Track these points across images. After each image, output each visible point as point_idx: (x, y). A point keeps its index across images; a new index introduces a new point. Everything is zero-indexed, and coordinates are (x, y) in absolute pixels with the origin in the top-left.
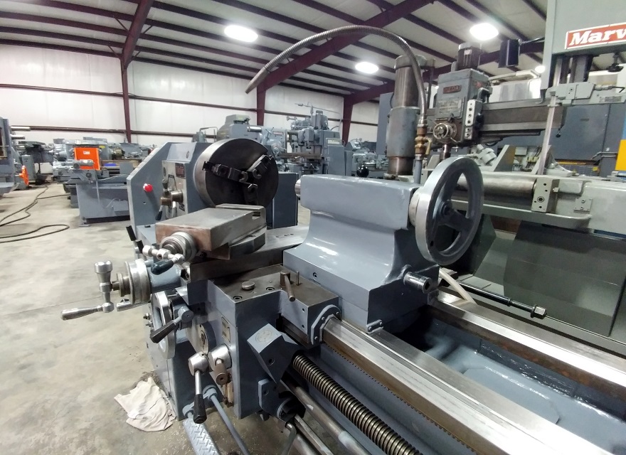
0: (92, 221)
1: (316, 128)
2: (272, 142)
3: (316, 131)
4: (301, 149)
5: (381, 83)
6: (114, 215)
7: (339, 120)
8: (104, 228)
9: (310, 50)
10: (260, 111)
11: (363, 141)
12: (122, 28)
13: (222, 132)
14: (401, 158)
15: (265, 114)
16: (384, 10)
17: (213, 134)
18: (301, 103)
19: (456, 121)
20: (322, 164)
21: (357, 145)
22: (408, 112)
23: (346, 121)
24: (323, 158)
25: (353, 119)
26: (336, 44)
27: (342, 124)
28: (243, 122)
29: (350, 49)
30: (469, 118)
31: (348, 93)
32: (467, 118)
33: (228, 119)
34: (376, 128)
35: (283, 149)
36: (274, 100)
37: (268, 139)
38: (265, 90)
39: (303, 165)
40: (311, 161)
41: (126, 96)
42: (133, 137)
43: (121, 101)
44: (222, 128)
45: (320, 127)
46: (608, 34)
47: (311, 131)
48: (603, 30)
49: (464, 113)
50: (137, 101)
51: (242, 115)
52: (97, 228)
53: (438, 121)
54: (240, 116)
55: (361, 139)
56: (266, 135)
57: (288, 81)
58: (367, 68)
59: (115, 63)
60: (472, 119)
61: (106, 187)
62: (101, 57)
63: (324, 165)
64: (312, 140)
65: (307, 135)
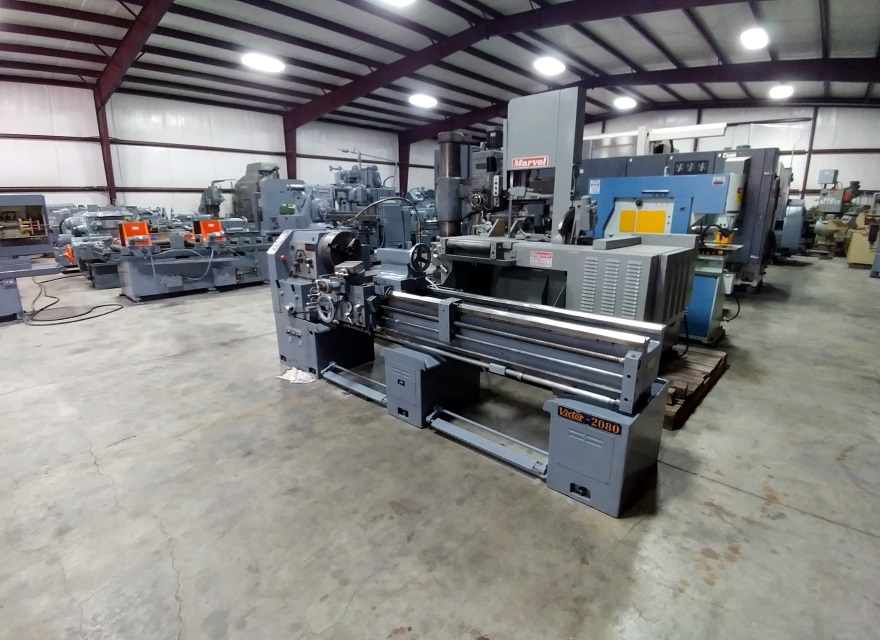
0: (146, 299)
1: (368, 186)
2: (318, 202)
3: (368, 190)
4: (351, 206)
5: (442, 117)
6: (167, 292)
7: (394, 164)
8: (162, 304)
9: (350, 81)
10: (291, 155)
11: (426, 190)
12: (102, 54)
13: (242, 185)
14: (450, 222)
15: (298, 159)
16: (436, 42)
17: (229, 187)
18: (346, 148)
19: (487, 192)
20: (378, 225)
21: (418, 196)
22: (451, 182)
23: (404, 165)
24: (379, 220)
25: (411, 162)
26: (385, 74)
27: (398, 169)
28: (270, 172)
29: (403, 81)
30: (496, 191)
31: (404, 129)
32: (495, 191)
33: (250, 168)
34: (432, 171)
35: (331, 209)
36: (309, 139)
37: (312, 198)
38: (296, 128)
39: (357, 228)
40: (366, 223)
41: (105, 141)
42: (119, 195)
43: (97, 147)
44: (242, 179)
45: (372, 185)
46: (530, 162)
47: (363, 191)
48: (527, 160)
49: (491, 186)
50: (120, 146)
51: (267, 161)
52: (156, 305)
53: (475, 192)
54: (267, 165)
55: (423, 188)
56: (310, 194)
57: (327, 115)
58: (423, 101)
59: (86, 97)
60: (497, 191)
61: (160, 262)
62: (66, 89)
63: (381, 227)
64: (365, 199)
65: (359, 194)
